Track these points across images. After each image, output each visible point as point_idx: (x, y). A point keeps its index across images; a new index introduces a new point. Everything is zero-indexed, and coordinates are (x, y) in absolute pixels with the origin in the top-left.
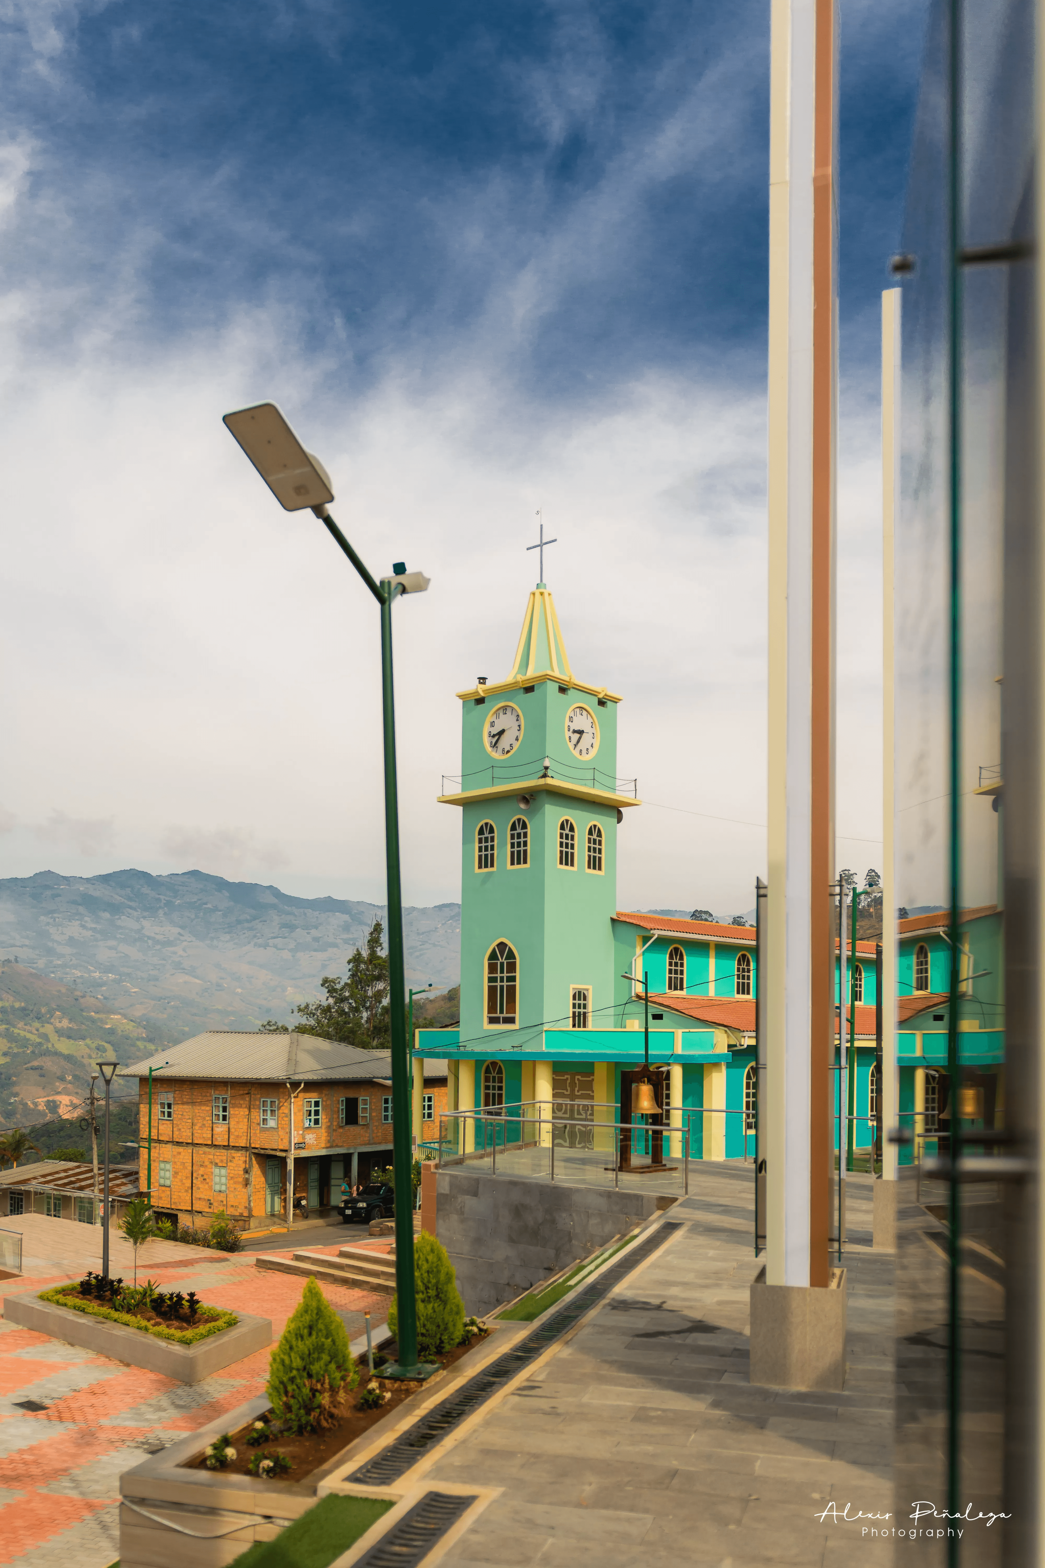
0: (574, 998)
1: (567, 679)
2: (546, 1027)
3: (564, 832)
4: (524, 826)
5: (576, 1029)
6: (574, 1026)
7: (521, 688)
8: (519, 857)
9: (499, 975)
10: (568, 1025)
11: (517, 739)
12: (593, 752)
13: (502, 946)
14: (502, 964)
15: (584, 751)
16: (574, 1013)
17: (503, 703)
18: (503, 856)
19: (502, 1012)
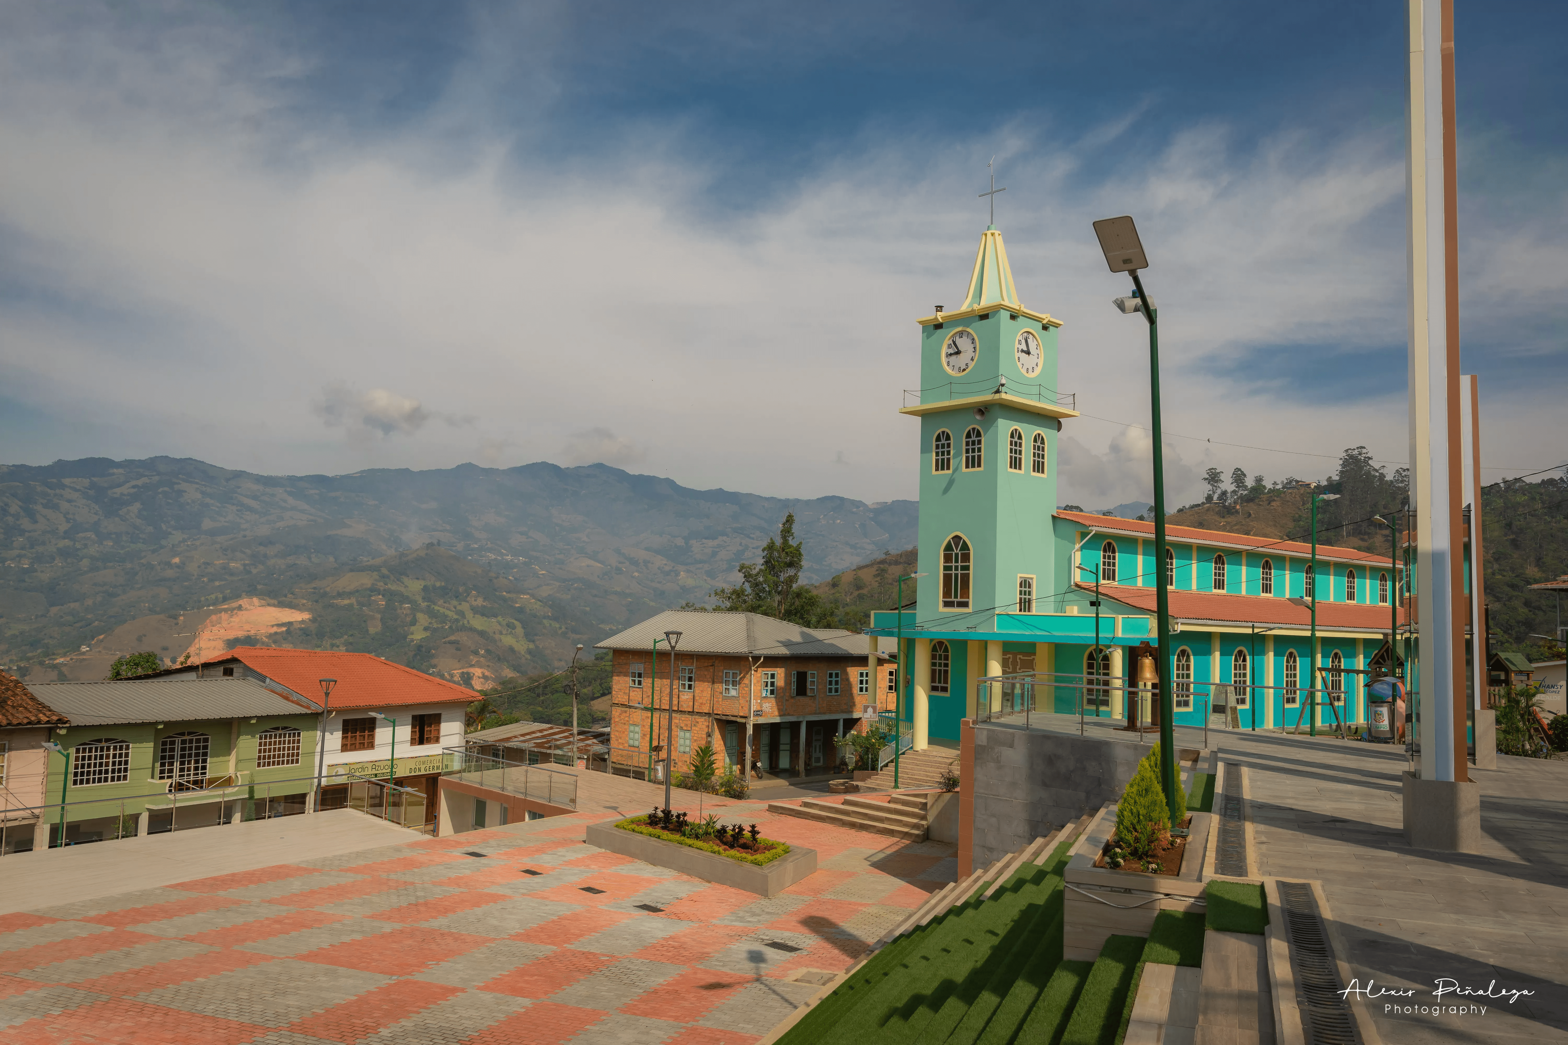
0: (1021, 586)
1: (1018, 308)
2: (997, 611)
3: (1014, 440)
4: (979, 434)
5: (1023, 613)
6: (1020, 610)
7: (976, 316)
8: (974, 461)
9: (954, 564)
10: (1015, 610)
11: (972, 359)
12: (1038, 371)
13: (957, 538)
14: (957, 555)
15: (1031, 370)
16: (1021, 599)
17: (960, 329)
18: (958, 460)
19: (956, 597)
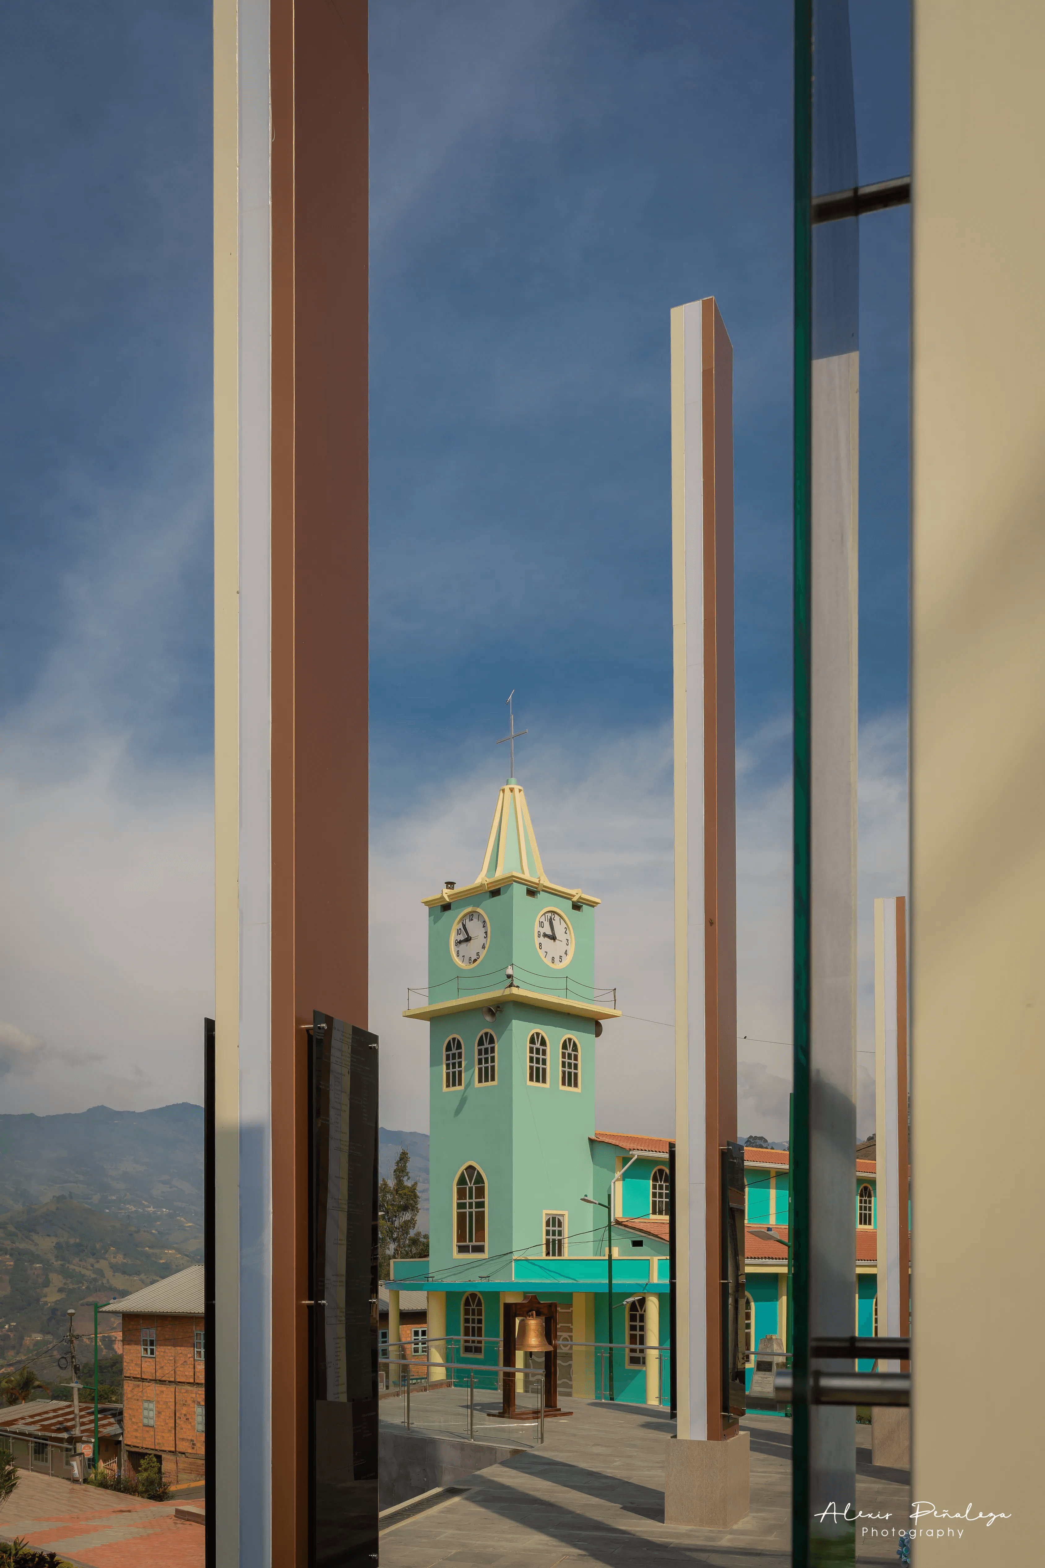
0: (548, 1224)
1: (537, 881)
2: (515, 1256)
3: (535, 1047)
4: (492, 1041)
5: (551, 1257)
6: (548, 1254)
7: (486, 892)
8: (487, 1074)
9: (468, 1201)
10: (541, 1253)
11: (484, 947)
12: (567, 960)
13: (471, 1169)
14: (471, 1189)
15: (557, 959)
16: (548, 1241)
17: (469, 909)
18: (471, 1074)
19: (471, 1240)
